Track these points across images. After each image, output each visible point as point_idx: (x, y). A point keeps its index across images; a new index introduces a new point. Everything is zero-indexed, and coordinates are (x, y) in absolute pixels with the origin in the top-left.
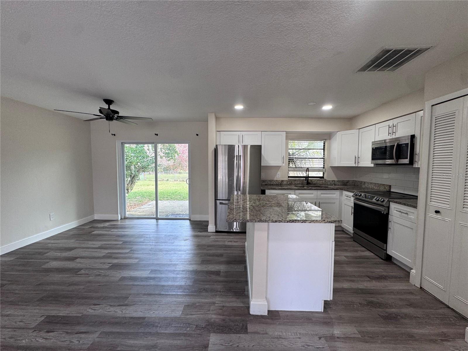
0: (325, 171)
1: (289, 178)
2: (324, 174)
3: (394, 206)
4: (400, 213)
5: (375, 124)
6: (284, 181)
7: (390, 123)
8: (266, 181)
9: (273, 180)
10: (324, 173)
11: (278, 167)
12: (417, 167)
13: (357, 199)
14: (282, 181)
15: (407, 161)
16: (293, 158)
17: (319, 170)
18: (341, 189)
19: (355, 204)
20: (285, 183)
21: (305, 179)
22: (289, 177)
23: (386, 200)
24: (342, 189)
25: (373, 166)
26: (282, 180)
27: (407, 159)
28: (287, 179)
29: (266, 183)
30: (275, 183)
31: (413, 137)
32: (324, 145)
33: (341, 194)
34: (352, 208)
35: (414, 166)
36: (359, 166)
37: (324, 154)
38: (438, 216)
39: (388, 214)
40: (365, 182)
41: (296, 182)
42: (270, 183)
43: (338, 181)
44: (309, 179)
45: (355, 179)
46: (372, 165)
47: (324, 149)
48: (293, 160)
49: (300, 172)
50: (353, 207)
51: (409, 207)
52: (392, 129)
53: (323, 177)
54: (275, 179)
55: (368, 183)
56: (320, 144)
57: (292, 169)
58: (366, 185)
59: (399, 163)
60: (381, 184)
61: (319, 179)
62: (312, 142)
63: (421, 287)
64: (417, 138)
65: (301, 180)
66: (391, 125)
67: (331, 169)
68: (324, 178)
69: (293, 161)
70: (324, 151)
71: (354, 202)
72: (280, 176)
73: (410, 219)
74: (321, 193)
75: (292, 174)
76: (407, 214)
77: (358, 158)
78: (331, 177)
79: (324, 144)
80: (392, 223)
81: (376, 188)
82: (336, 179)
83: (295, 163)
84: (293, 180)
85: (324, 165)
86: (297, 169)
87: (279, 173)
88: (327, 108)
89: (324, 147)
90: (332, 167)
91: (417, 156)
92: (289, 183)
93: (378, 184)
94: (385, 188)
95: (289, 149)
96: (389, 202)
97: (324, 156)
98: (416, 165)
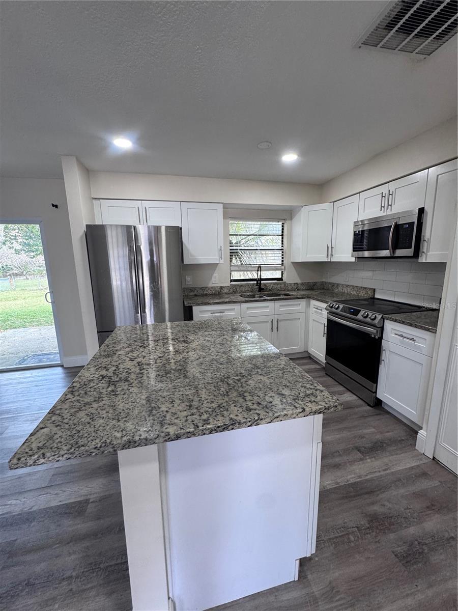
0: (285, 270)
1: (232, 283)
2: (282, 274)
3: (389, 326)
4: (401, 338)
5: (359, 193)
6: (224, 287)
7: (384, 189)
8: (195, 288)
9: (206, 288)
10: (282, 272)
11: (214, 266)
12: (424, 261)
13: (331, 313)
14: (222, 288)
15: (409, 252)
16: (237, 250)
17: (276, 269)
18: (308, 297)
19: (329, 321)
20: (226, 291)
21: (256, 282)
22: (231, 281)
23: (379, 317)
24: (310, 298)
25: (354, 261)
26: (221, 287)
27: (411, 248)
28: (228, 284)
29: (196, 292)
30: (210, 292)
31: (421, 211)
32: (283, 229)
33: (308, 305)
34: (325, 326)
35: (420, 260)
36: (334, 260)
37: (282, 244)
39: (381, 338)
40: (338, 285)
41: (243, 289)
42: (201, 292)
43: (302, 284)
44: (262, 282)
45: (324, 280)
46: (353, 260)
47: (282, 235)
48: (237, 252)
49: (248, 273)
50: (326, 325)
51: (418, 330)
52: (387, 199)
53: (281, 279)
54: (210, 285)
55: (343, 285)
56: (276, 227)
57: (236, 268)
58: (340, 289)
59: (396, 255)
60: (361, 287)
61: (276, 281)
62: (265, 223)
63: (434, 457)
64: (427, 212)
65: (251, 284)
66: (386, 192)
67: (292, 266)
68: (282, 280)
69: (238, 255)
70: (282, 238)
71: (328, 317)
72: (218, 280)
73: (419, 348)
74: (281, 306)
75: (236, 275)
76: (412, 339)
77: (332, 248)
78: (292, 278)
79: (283, 226)
80: (388, 352)
81: (355, 292)
82: (299, 281)
83: (240, 258)
84: (238, 285)
85: (283, 261)
86: (244, 267)
87: (216, 275)
88: (290, 158)
89: (283, 232)
90: (293, 263)
91: (425, 244)
92: (231, 290)
93: (357, 287)
94: (367, 293)
95: (230, 235)
96: (383, 319)
97: (282, 246)
98: (422, 259)
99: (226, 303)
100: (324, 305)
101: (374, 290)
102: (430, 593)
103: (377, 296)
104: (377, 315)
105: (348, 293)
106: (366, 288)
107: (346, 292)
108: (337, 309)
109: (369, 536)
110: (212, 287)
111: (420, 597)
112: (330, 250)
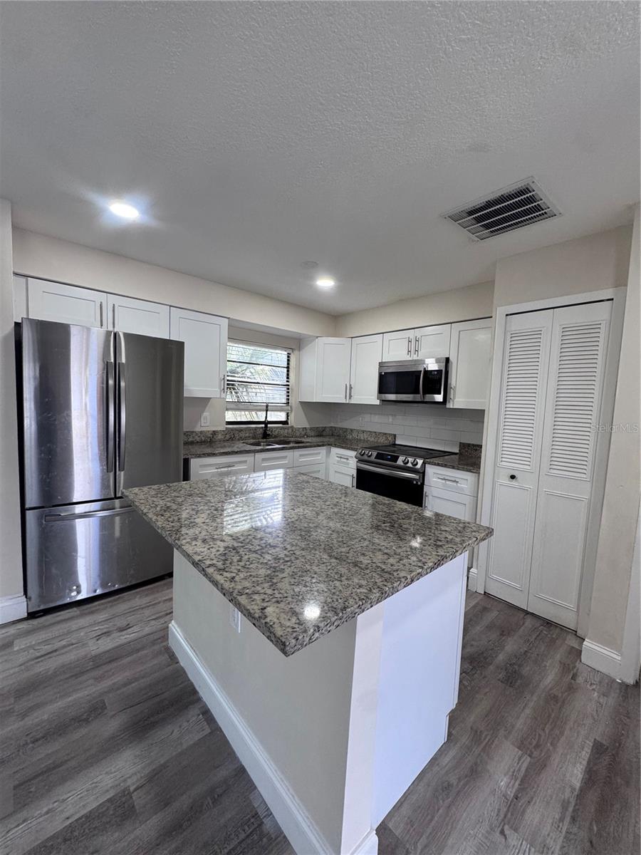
0: (291, 411)
1: (227, 426)
2: (288, 416)
3: (431, 471)
4: (444, 481)
5: (383, 333)
6: (217, 432)
7: (411, 334)
9: (193, 432)
10: (288, 414)
11: (205, 401)
13: (360, 461)
14: (214, 433)
15: (439, 398)
16: (235, 381)
17: (281, 410)
18: (329, 445)
19: (359, 471)
20: (220, 437)
21: (263, 426)
22: (226, 423)
23: (420, 462)
24: (331, 445)
25: (378, 404)
26: (214, 431)
27: (440, 394)
28: (223, 427)
30: (198, 439)
31: (447, 360)
32: (288, 360)
33: (329, 453)
34: (353, 478)
35: (448, 406)
36: (353, 401)
37: (288, 378)
38: (513, 482)
39: (423, 484)
40: (352, 430)
41: (242, 435)
42: (185, 439)
43: (311, 429)
44: (269, 425)
45: (332, 425)
46: (378, 402)
47: (288, 368)
48: (233, 385)
49: (247, 413)
50: (355, 475)
51: (460, 471)
52: (414, 345)
53: (285, 423)
54: (198, 429)
55: (358, 431)
56: (280, 356)
57: (233, 406)
58: (355, 435)
59: (427, 400)
60: (380, 433)
61: (281, 425)
62: (263, 349)
63: (485, 592)
64: (452, 363)
65: (250, 429)
66: (412, 337)
67: (301, 408)
68: (288, 424)
69: (234, 389)
70: (288, 371)
71: (357, 466)
72: (208, 422)
73: (462, 489)
74: (301, 455)
75: (230, 416)
76: (455, 481)
77: (351, 388)
78: (299, 421)
79: (288, 357)
80: (430, 497)
81: (373, 439)
82: (308, 426)
83: (236, 393)
84: (236, 429)
85: (288, 399)
86: (239, 406)
87: (206, 414)
88: (325, 283)
89: (288, 364)
90: (302, 403)
91: (452, 391)
92: (227, 436)
93: (375, 432)
94: (387, 439)
95: (228, 361)
96: (424, 463)
97: (287, 381)
98: (450, 405)
99: (236, 453)
100: (353, 453)
101: (395, 435)
102: (535, 698)
103: (398, 442)
104: (418, 460)
105: (364, 440)
106: (386, 434)
107: (362, 438)
108: (370, 456)
109: (476, 675)
110: (201, 432)
111: (531, 704)
112: (349, 390)
